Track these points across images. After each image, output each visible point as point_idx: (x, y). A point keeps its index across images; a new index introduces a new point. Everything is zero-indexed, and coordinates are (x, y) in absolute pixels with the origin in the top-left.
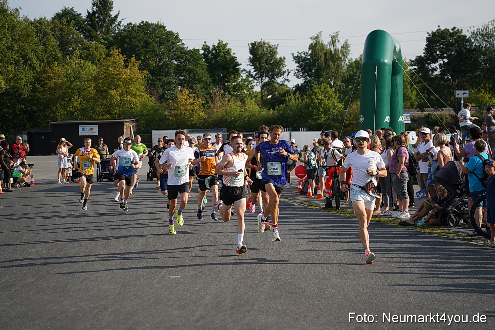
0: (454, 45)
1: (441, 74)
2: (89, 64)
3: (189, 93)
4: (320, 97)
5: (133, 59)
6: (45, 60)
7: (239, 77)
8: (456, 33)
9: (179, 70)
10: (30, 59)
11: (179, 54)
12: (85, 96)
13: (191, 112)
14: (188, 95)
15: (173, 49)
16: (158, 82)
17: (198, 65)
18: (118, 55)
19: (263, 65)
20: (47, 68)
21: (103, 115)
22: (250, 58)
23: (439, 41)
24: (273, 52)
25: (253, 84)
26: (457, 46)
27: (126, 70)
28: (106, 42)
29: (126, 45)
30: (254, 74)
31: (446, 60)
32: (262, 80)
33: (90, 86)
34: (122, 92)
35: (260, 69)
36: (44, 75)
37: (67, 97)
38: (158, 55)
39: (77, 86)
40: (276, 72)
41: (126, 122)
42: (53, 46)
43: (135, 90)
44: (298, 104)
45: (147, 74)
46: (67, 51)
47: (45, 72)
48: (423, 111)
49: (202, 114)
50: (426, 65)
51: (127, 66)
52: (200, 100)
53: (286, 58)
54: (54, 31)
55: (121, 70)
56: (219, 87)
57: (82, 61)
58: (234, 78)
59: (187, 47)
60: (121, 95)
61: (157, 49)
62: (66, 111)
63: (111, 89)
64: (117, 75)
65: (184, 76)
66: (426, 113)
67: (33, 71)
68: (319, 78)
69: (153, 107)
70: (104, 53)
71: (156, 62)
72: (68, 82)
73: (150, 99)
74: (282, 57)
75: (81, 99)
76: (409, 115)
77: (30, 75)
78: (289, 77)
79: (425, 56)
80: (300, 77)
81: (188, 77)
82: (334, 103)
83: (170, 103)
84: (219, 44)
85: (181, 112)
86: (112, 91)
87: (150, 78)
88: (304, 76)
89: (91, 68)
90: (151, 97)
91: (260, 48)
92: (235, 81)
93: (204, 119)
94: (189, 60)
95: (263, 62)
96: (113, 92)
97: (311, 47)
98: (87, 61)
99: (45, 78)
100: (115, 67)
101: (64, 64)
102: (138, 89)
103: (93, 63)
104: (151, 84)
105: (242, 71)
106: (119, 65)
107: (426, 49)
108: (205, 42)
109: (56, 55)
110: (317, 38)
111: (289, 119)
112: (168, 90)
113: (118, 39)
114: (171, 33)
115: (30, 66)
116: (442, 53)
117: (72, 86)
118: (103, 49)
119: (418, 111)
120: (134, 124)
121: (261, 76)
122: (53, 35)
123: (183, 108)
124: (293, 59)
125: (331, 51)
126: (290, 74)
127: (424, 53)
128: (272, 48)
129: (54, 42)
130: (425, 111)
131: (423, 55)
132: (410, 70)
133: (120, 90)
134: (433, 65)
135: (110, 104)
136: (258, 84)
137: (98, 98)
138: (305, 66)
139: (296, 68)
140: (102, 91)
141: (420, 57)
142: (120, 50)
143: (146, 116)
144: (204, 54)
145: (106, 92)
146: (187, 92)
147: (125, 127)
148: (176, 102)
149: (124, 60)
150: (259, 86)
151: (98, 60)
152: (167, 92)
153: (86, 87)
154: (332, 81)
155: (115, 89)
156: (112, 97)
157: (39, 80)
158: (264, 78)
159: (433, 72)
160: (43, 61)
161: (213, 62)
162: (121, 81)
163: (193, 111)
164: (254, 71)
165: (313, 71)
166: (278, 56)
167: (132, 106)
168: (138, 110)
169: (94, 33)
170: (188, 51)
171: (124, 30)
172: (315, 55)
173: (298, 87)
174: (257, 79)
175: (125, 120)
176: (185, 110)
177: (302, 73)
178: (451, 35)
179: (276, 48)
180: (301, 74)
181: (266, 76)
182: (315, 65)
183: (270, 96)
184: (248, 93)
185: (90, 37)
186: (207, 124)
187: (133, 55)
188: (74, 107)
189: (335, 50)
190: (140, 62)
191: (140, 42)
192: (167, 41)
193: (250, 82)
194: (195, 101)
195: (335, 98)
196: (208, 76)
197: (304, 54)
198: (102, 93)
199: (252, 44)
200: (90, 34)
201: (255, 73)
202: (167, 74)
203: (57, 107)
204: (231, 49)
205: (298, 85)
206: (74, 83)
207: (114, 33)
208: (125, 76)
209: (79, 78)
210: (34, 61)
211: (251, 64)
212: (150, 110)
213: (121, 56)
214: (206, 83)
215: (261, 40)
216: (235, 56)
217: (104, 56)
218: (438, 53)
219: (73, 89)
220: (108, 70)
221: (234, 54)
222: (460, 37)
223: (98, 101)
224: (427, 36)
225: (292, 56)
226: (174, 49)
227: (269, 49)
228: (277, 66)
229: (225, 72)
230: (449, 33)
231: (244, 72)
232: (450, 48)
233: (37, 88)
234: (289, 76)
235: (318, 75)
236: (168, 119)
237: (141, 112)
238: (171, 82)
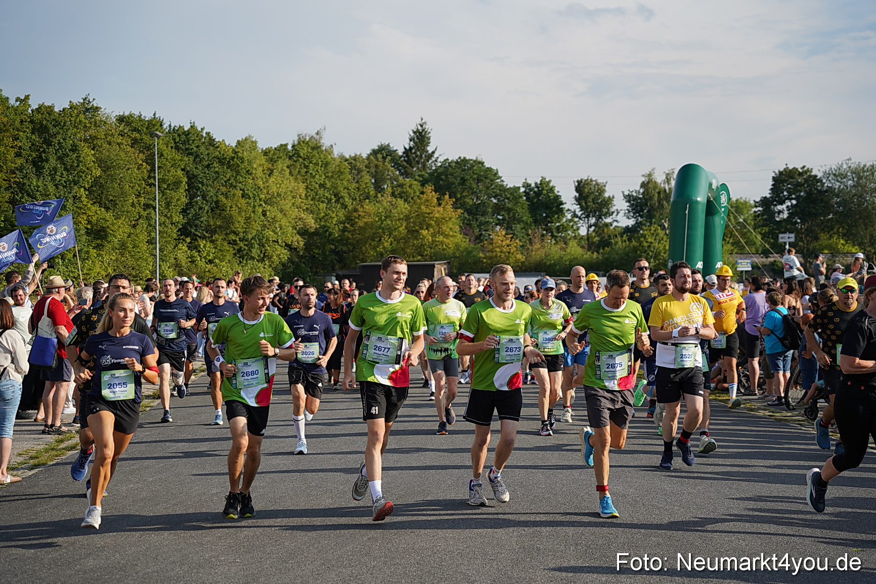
0: (803, 185)
1: (788, 217)
2: (401, 202)
3: (506, 234)
4: (649, 240)
5: (447, 197)
6: (357, 198)
7: (563, 217)
8: (806, 172)
9: (497, 209)
10: (342, 197)
11: (498, 191)
12: (396, 236)
13: (507, 254)
14: (505, 236)
15: (491, 185)
16: (474, 222)
17: (519, 204)
18: (431, 192)
19: (589, 204)
20: (358, 207)
21: (414, 257)
22: (576, 196)
23: (786, 181)
24: (601, 190)
25: (579, 225)
26: (807, 187)
27: (439, 209)
28: (421, 179)
29: (441, 182)
30: (579, 214)
31: (794, 202)
32: (588, 220)
33: (402, 226)
34: (434, 233)
35: (587, 209)
36: (355, 214)
37: (377, 237)
38: (475, 192)
39: (388, 225)
40: (604, 213)
41: (438, 264)
42: (366, 183)
43: (448, 230)
44: (625, 247)
45: (462, 213)
46: (382, 189)
47: (356, 210)
48: (767, 258)
49: (519, 256)
50: (772, 207)
51: (440, 205)
52: (517, 241)
53: (615, 196)
54: (369, 168)
55: (433, 208)
56: (541, 228)
57: (394, 199)
58: (558, 218)
59: (507, 185)
60: (433, 235)
61: (474, 186)
62: (376, 251)
63: (422, 229)
64: (429, 214)
65: (502, 215)
66: (771, 260)
67: (345, 209)
68: (651, 219)
69: (466, 249)
70: (419, 190)
71: (473, 200)
72: (378, 221)
73: (464, 240)
74: (611, 196)
75: (392, 240)
76: (749, 261)
77: (342, 214)
78: (618, 218)
79: (770, 197)
80: (630, 217)
81: (507, 216)
82: (665, 246)
83: (484, 244)
84: (541, 181)
85: (496, 254)
86: (423, 231)
87: (466, 218)
88: (635, 216)
89: (403, 207)
90: (465, 238)
91: (586, 186)
92: (559, 222)
93: (523, 263)
94: (508, 199)
95: (589, 202)
96: (425, 232)
97: (643, 185)
98: (399, 199)
99: (355, 217)
100: (427, 205)
101: (375, 202)
102: (451, 229)
103: (405, 200)
104: (467, 224)
105: (567, 211)
106: (431, 204)
107: (771, 189)
108: (526, 179)
109: (369, 193)
110: (650, 175)
111: (615, 264)
112: (485, 231)
113: (434, 175)
114: (490, 169)
115: (342, 204)
116: (790, 194)
117: (383, 225)
118: (416, 185)
119: (762, 257)
120: (445, 266)
121: (588, 217)
122: (368, 172)
123: (498, 250)
124: (623, 198)
125: (665, 190)
126: (619, 214)
127: (770, 194)
128: (600, 187)
129: (368, 179)
130: (770, 257)
131: (768, 196)
132: (755, 212)
133: (431, 230)
134: (780, 207)
135: (421, 245)
136: (584, 225)
137: (409, 238)
138: (637, 206)
139: (626, 208)
140: (413, 231)
141: (765, 197)
142: (433, 187)
143: (459, 257)
144: (525, 192)
145: (417, 231)
146: (504, 233)
147: (436, 270)
148: (492, 244)
149: (437, 198)
150: (585, 227)
151: (412, 198)
152: (484, 233)
153: (396, 227)
154: (665, 222)
155: (427, 229)
156: (424, 237)
157: (349, 219)
158: (590, 219)
159: (779, 214)
160: (356, 199)
161: (535, 200)
162: (433, 221)
163: (509, 253)
164: (581, 211)
165: (645, 211)
166: (606, 195)
167: (445, 247)
168: (451, 251)
169: (409, 170)
170: (508, 189)
171: (441, 166)
172: (648, 194)
173: (627, 229)
174: (583, 219)
175: (437, 263)
176: (501, 252)
177: (633, 213)
178: (800, 174)
179: (605, 186)
180: (632, 215)
181: (593, 216)
182: (647, 205)
183: (597, 238)
184: (573, 235)
185: (406, 174)
186: (524, 268)
187: (447, 193)
188: (384, 248)
189: (670, 189)
190: (454, 200)
191: (456, 178)
192: (485, 178)
193: (575, 222)
194: (512, 243)
195: (666, 241)
196: (530, 216)
197: (636, 192)
198: (413, 233)
199: (578, 181)
200: (406, 171)
201: (581, 212)
202: (484, 214)
203: (366, 248)
204: (555, 187)
205: (628, 226)
206: (384, 222)
207: (430, 170)
208: (437, 215)
209: (390, 216)
210: (346, 200)
211: (577, 203)
212: (463, 252)
213: (434, 193)
214: (527, 224)
215: (588, 177)
216: (559, 194)
217: (418, 193)
218: (785, 193)
219: (383, 229)
220: (421, 209)
221: (558, 192)
222: (810, 176)
223: (409, 242)
224: (773, 175)
225: (622, 195)
226: (493, 187)
227: (596, 187)
228: (605, 205)
229: (548, 211)
230: (797, 173)
231: (569, 212)
232: (799, 188)
233: (346, 227)
234: (618, 216)
235: (650, 217)
236: (482, 261)
237: (454, 253)
238: (488, 222)
